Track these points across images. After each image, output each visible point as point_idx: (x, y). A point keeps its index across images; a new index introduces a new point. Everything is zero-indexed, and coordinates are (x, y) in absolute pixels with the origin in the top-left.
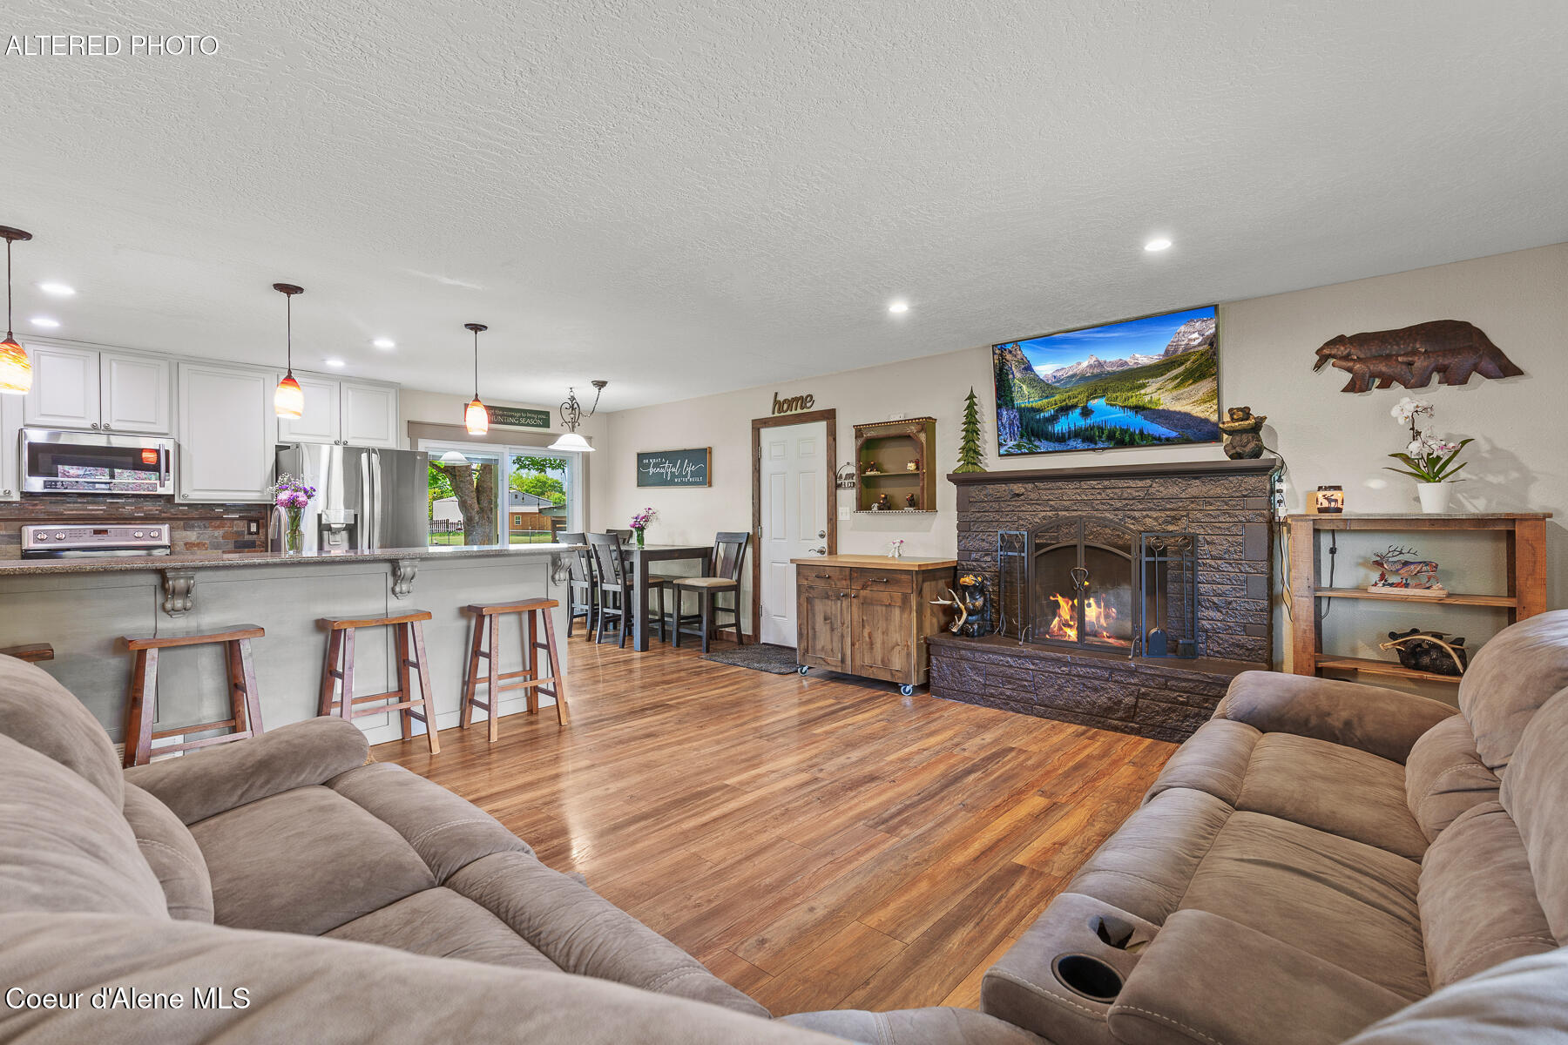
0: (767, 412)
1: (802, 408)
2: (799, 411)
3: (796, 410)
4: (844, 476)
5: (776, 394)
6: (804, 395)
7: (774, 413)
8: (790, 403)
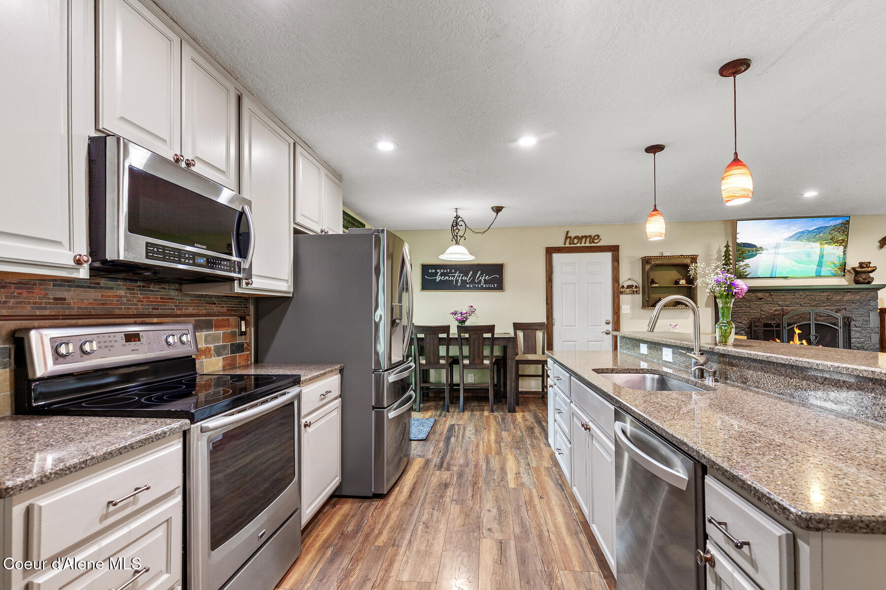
0: (560, 244)
1: (590, 243)
2: (588, 244)
3: (585, 243)
4: (625, 286)
5: (568, 232)
6: (593, 235)
7: (565, 244)
8: (580, 238)
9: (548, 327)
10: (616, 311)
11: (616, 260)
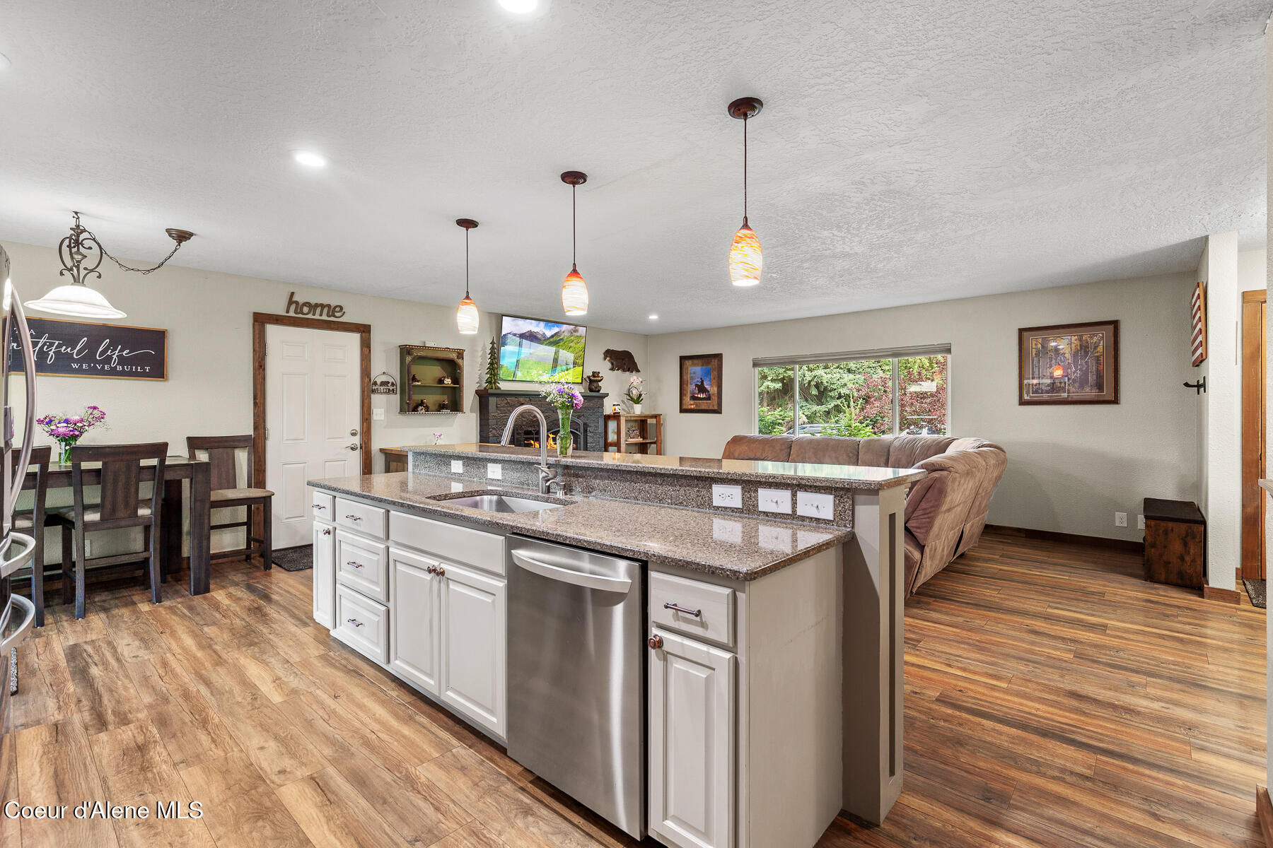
0: (279, 309)
1: (329, 316)
2: (325, 317)
3: (321, 315)
4: (379, 383)
5: (292, 294)
6: (333, 304)
7: (288, 312)
8: (313, 307)
9: (256, 444)
10: (366, 416)
11: (366, 345)
